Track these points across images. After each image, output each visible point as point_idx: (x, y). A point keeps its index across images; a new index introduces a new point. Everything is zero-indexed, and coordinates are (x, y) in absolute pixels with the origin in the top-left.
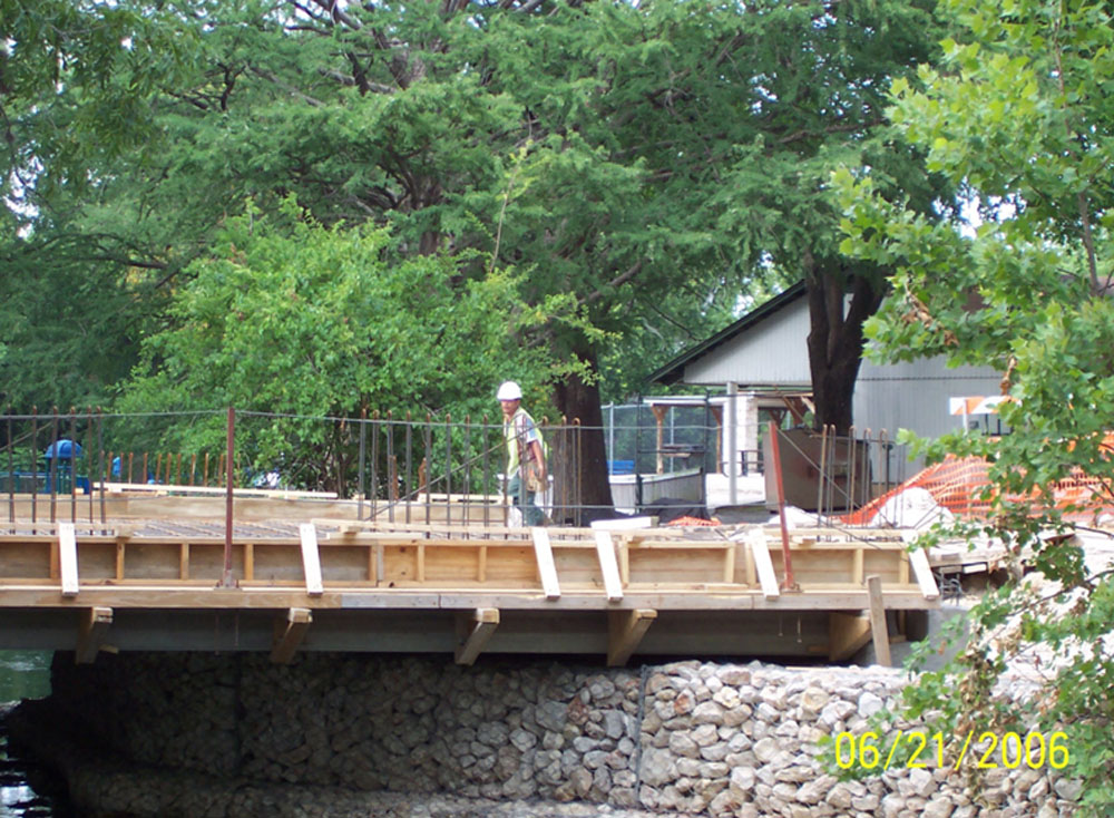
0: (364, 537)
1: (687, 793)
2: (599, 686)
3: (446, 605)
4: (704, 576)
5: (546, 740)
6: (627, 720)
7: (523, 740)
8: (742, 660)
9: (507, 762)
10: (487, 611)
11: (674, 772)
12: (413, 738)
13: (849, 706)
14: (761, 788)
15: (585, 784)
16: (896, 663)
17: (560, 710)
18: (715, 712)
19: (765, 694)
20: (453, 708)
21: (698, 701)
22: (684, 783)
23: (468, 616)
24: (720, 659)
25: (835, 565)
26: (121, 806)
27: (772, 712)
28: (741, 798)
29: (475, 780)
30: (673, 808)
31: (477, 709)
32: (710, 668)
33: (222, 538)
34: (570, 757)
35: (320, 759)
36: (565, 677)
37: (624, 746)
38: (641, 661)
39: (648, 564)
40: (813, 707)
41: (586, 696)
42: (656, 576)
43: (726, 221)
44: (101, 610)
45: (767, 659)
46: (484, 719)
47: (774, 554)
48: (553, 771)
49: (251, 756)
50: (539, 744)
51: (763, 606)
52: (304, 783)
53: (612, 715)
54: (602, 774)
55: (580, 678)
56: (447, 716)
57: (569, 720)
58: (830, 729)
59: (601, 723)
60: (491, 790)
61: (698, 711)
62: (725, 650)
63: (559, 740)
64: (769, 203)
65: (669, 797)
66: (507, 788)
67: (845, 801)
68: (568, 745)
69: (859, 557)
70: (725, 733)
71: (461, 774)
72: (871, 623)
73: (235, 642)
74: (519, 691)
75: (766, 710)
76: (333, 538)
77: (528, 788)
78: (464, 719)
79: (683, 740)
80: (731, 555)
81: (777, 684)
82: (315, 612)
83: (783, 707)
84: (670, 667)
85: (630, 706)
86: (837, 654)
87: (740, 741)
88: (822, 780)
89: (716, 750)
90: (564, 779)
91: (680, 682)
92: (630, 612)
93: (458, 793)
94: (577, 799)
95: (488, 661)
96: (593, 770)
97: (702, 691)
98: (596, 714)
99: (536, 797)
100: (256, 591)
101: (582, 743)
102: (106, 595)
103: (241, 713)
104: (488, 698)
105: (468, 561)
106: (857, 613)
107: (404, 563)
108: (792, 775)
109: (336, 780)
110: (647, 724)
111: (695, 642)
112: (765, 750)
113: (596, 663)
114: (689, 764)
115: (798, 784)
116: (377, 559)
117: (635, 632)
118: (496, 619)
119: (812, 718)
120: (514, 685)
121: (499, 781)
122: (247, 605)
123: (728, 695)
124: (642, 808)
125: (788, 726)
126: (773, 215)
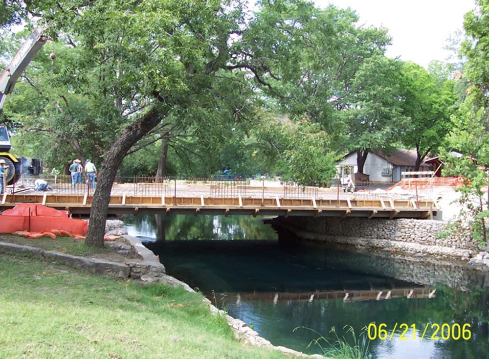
0: (356, 199)
1: (403, 238)
2: (389, 222)
3: (369, 210)
4: (404, 205)
5: (379, 229)
6: (393, 227)
7: (375, 230)
8: (411, 218)
9: (373, 233)
10: (375, 211)
11: (401, 235)
12: (357, 228)
13: (431, 226)
14: (416, 238)
15: (386, 236)
16: (434, 219)
17: (382, 225)
18: (408, 226)
19: (417, 224)
20: (364, 224)
21: (406, 224)
22: (403, 237)
23: (372, 212)
24: (408, 218)
25: (423, 204)
26: (308, 237)
27: (418, 227)
28: (412, 239)
29: (367, 235)
30: (401, 241)
31: (368, 225)
32: (406, 220)
33: (337, 199)
34: (384, 232)
35: (341, 231)
36: (383, 220)
37: (393, 231)
38: (396, 218)
39: (397, 204)
40: (425, 226)
41: (386, 223)
42: (397, 206)
43: (361, 143)
44: (320, 211)
45: (414, 218)
46: (369, 226)
47: (415, 202)
48: (381, 235)
49: (328, 231)
50: (378, 230)
51: (414, 210)
52: (338, 235)
53: (391, 226)
54: (389, 236)
55: (385, 221)
56: (362, 226)
57: (383, 227)
58: (428, 230)
59: (389, 227)
60: (370, 237)
61: (405, 226)
62: (407, 216)
63: (382, 230)
64: (368, 141)
65: (400, 239)
66: (372, 237)
67: (430, 240)
68: (383, 230)
69: (427, 203)
70: (410, 230)
71: (365, 234)
72: (430, 213)
73: (339, 215)
74: (375, 222)
75: (417, 226)
76: (352, 199)
77: (376, 237)
78: (366, 226)
79: (403, 230)
80: (408, 203)
81: (419, 222)
82: (351, 211)
83: (420, 226)
84: (401, 219)
85: (394, 225)
86: (423, 217)
87: (412, 231)
88: (426, 237)
89: (409, 232)
90: (382, 235)
91: (402, 222)
92: (395, 211)
93: (364, 237)
94: (384, 239)
95: (373, 218)
96: (387, 235)
97: (406, 223)
98: (388, 226)
99: (377, 238)
100: (342, 208)
101: (385, 230)
102: (321, 208)
103: (327, 224)
104: (369, 223)
105: (370, 203)
106: (427, 212)
107: (361, 203)
108: (421, 236)
109: (343, 234)
110: (397, 228)
111: (402, 216)
112: (416, 232)
113: (388, 218)
114: (404, 234)
115: (422, 238)
116: (358, 203)
117: (396, 213)
118: (377, 212)
119: (425, 228)
120: (374, 221)
121: (371, 236)
122: (341, 210)
123: (410, 224)
124: (396, 240)
125: (420, 229)
126: (369, 143)
